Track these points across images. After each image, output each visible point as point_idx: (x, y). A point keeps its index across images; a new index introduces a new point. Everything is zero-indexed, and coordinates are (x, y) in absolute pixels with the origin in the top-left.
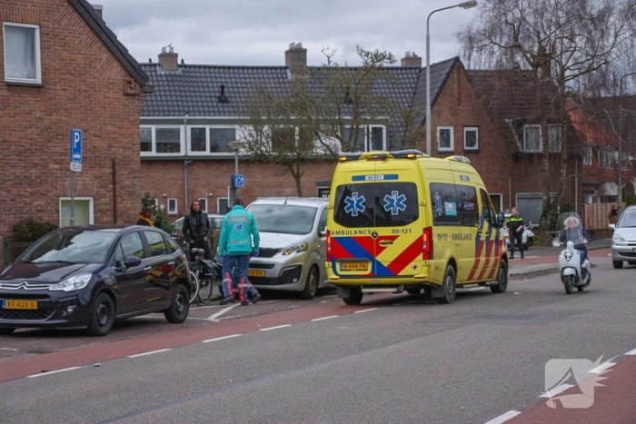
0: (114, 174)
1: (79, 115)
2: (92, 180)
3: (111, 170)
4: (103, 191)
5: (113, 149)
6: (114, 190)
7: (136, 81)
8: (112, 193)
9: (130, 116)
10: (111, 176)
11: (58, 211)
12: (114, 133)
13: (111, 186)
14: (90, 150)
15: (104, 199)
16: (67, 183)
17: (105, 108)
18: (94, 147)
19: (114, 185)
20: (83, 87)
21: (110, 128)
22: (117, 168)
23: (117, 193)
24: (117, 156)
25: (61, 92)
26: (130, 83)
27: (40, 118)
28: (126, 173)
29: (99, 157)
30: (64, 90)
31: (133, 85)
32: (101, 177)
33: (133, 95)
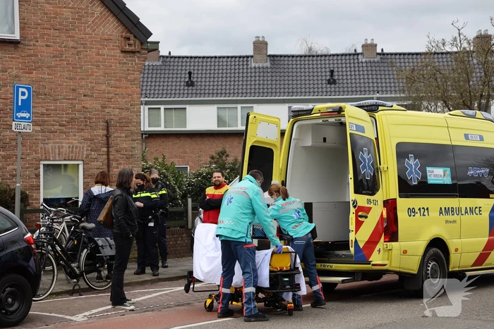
0: (108, 136)
1: (66, 74)
2: (81, 143)
3: (105, 132)
4: (94, 155)
5: (107, 110)
6: (108, 153)
7: (135, 37)
8: (105, 157)
9: (129, 74)
10: (105, 138)
11: (38, 176)
12: (109, 93)
13: (105, 149)
14: (79, 111)
15: (95, 163)
16: (50, 145)
17: (98, 66)
18: (84, 107)
19: (108, 148)
20: (71, 44)
21: (104, 87)
22: (112, 130)
23: (111, 157)
24: (112, 117)
25: (44, 49)
26: (129, 39)
27: (16, 76)
28: (123, 135)
29: (90, 118)
30: (47, 46)
31: (132, 42)
32: (92, 140)
33: (133, 52)
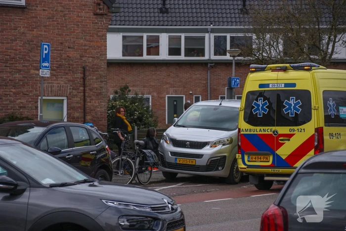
0: (84, 79)
1: (56, 31)
2: (66, 83)
3: (82, 75)
4: (75, 92)
5: (84, 59)
6: (84, 91)
7: (104, 3)
8: (82, 94)
9: (99, 31)
10: (82, 80)
11: (37, 108)
12: (85, 46)
13: (82, 88)
14: (65, 59)
15: (76, 99)
16: (45, 85)
17: (78, 25)
18: (68, 56)
19: (84, 87)
20: (60, 8)
21: (82, 41)
22: (87, 74)
23: (87, 94)
24: (87, 64)
25: (41, 12)
26: (99, 4)
27: (23, 33)
28: (95, 78)
29: (72, 65)
30: (44, 10)
31: (101, 7)
32: (73, 81)
33: (102, 15)
